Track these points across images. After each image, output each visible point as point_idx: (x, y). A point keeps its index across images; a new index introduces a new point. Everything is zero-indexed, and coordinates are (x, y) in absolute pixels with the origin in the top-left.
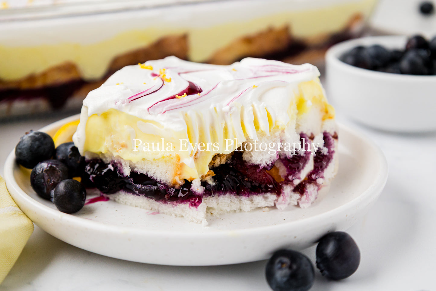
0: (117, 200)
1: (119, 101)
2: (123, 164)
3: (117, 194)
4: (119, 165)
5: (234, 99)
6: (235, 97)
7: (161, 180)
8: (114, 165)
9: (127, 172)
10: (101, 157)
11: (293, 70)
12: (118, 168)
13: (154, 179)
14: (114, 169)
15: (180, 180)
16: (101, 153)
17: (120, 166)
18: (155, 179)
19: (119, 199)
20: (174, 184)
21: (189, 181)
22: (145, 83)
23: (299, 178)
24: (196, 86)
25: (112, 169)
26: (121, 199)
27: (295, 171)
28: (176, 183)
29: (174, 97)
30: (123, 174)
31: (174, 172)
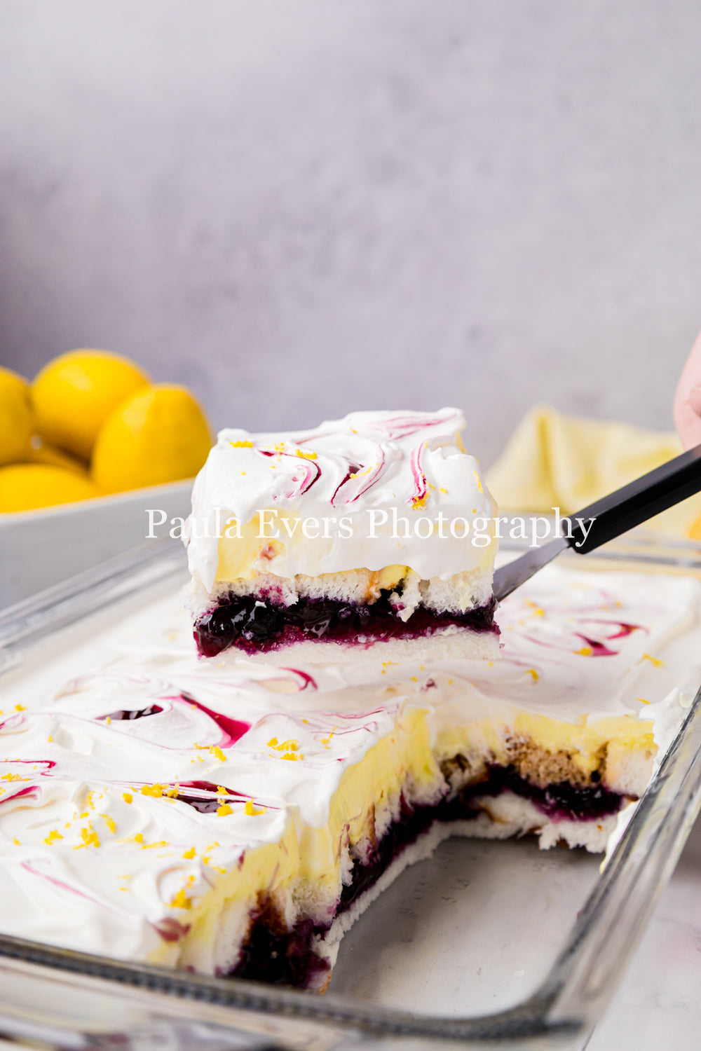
1: (279, 495)
2: (284, 590)
4: (274, 593)
7: (348, 599)
9: (291, 600)
11: (435, 420)
13: (337, 600)
15: (377, 591)
17: (278, 594)
18: (339, 599)
20: (368, 599)
21: (389, 590)
28: (371, 597)
29: (348, 478)
30: (281, 605)
31: (368, 583)
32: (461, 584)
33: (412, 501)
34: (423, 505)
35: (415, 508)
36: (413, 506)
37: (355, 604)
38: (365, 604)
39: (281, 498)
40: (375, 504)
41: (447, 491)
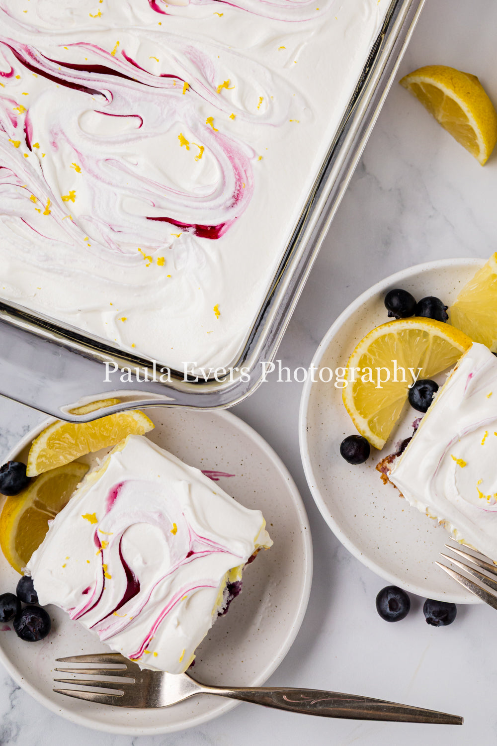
1: (64, 607)
41: (157, 655)
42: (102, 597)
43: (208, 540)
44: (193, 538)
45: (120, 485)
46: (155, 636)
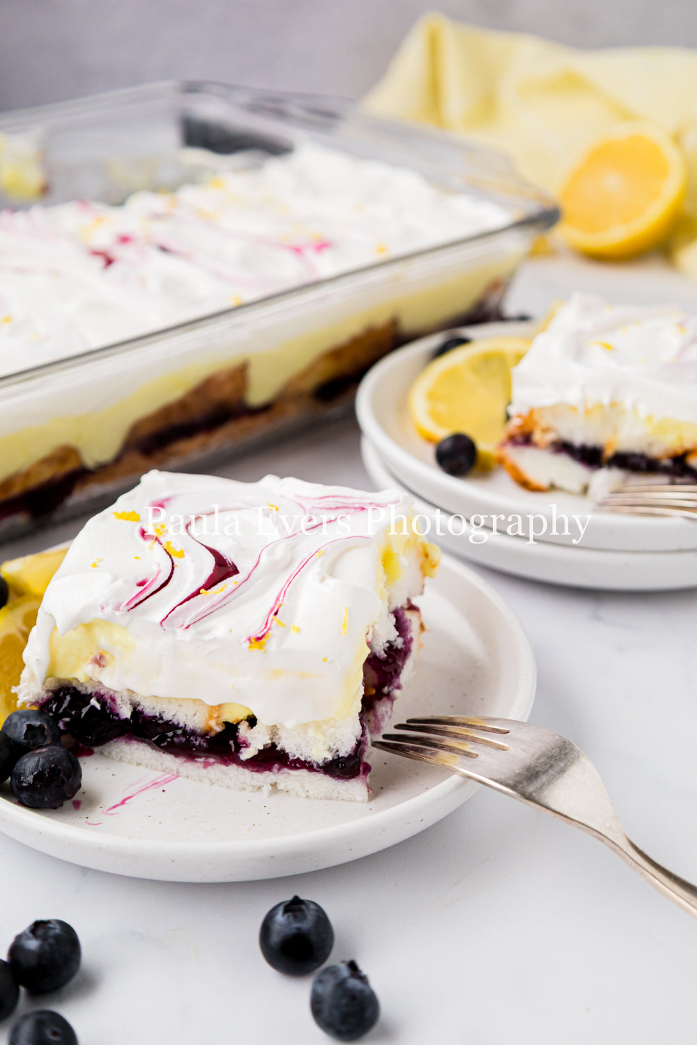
0: (106, 753)
1: (108, 606)
2: (118, 701)
3: (108, 744)
4: (109, 701)
5: (290, 577)
6: (292, 575)
7: (186, 725)
8: (100, 698)
9: (126, 712)
10: (74, 684)
11: (371, 503)
12: (108, 705)
13: (174, 724)
14: (101, 707)
15: (218, 724)
16: (76, 679)
17: (112, 703)
18: (176, 723)
19: (110, 753)
20: (208, 731)
21: (235, 723)
22: (137, 558)
23: (399, 687)
24: (225, 558)
25: (98, 706)
26: (114, 753)
27: (392, 678)
28: (211, 729)
29: (197, 593)
30: (117, 715)
31: (207, 715)
32: (311, 733)
33: (248, 642)
34: (261, 647)
35: (251, 649)
36: (250, 647)
37: (193, 733)
38: (204, 735)
39: (109, 610)
40: (207, 637)
41: (299, 630)
42: (173, 575)
43: (334, 496)
44: (307, 506)
45: (167, 500)
46: (286, 602)
